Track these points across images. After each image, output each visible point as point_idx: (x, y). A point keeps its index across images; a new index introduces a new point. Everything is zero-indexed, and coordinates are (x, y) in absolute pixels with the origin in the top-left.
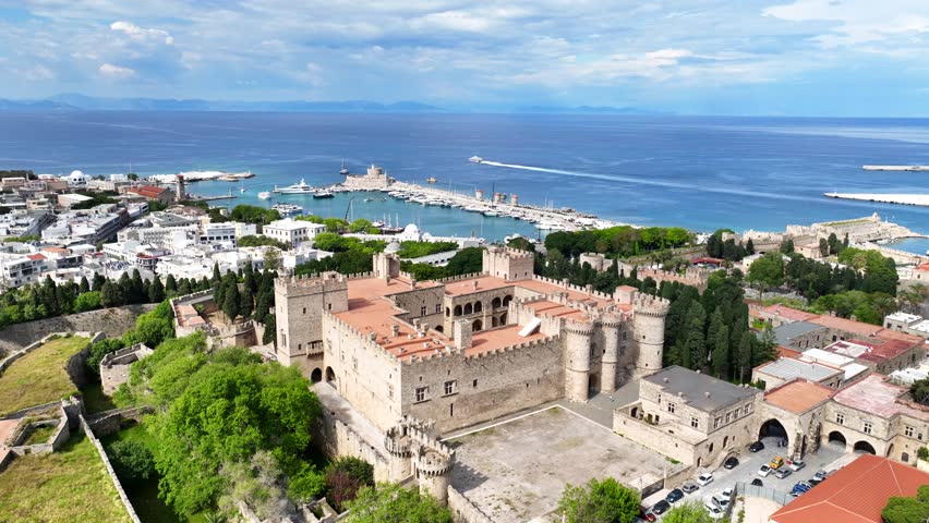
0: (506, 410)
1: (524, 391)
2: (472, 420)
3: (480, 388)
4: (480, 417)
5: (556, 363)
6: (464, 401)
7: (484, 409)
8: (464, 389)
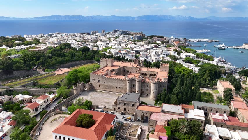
0: (111, 91)
1: (116, 88)
2: (104, 89)
3: (105, 84)
4: (105, 90)
5: (125, 85)
6: (102, 85)
7: (106, 88)
8: (102, 83)
